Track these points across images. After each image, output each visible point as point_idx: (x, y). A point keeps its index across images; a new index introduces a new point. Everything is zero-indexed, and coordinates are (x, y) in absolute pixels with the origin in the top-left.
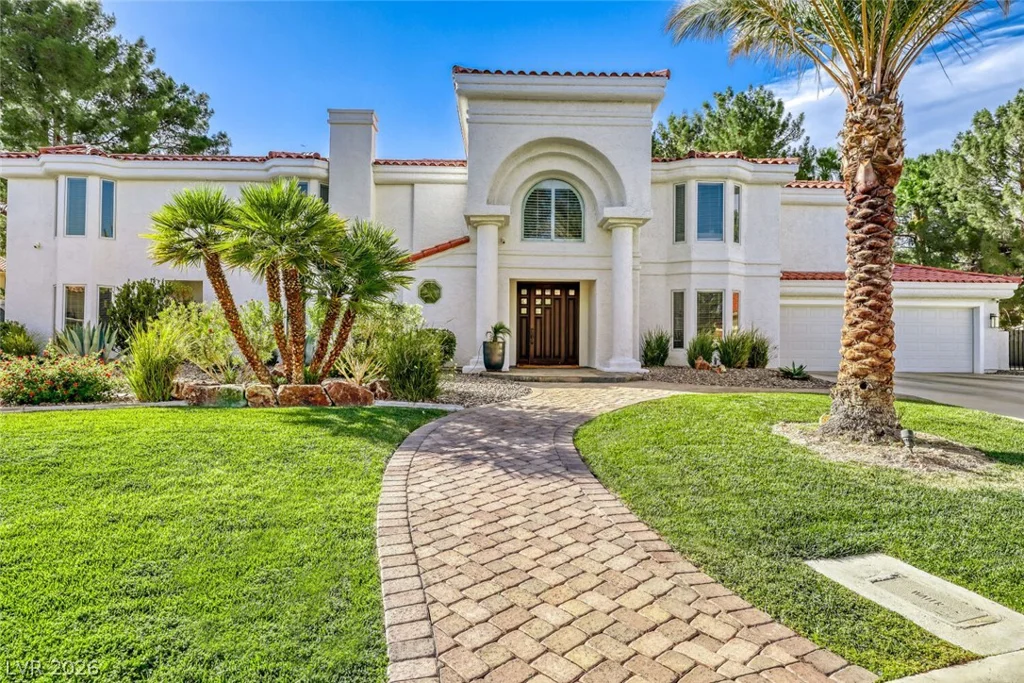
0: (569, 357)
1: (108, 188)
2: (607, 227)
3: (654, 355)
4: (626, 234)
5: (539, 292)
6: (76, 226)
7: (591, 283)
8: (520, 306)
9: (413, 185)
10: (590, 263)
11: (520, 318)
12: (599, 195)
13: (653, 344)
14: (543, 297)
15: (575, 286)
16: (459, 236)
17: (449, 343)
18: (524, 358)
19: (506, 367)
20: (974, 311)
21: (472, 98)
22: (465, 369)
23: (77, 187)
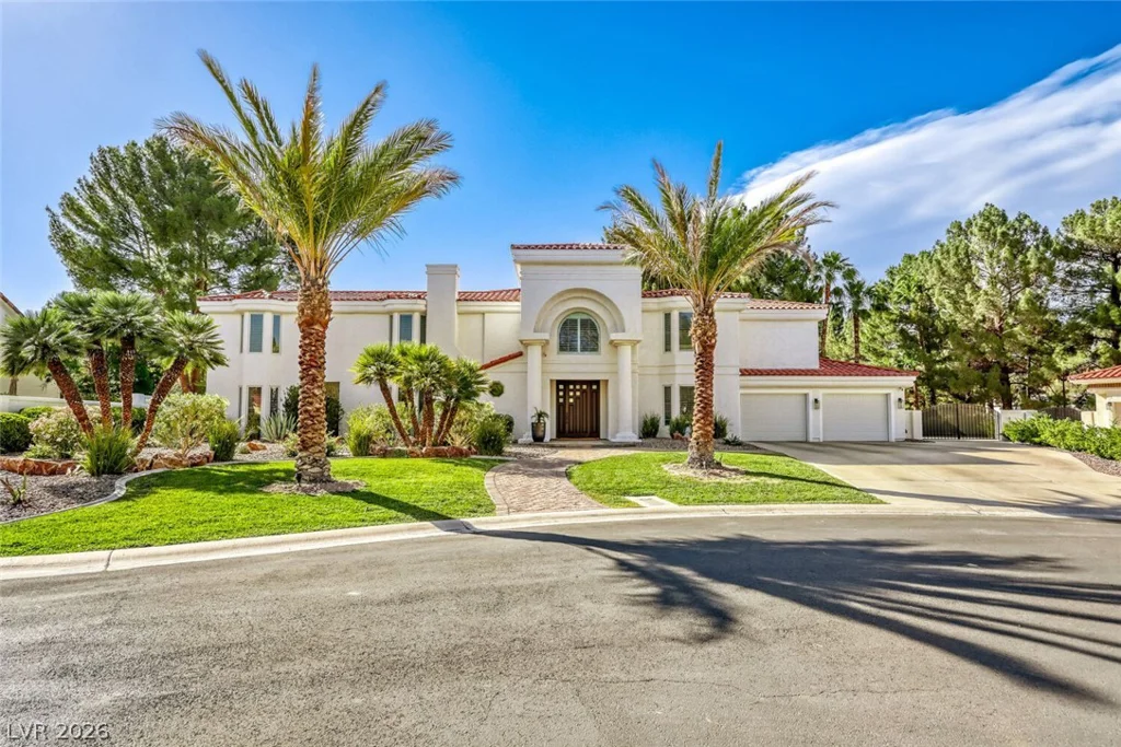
0: (594, 433)
1: (277, 320)
2: (615, 345)
3: (649, 431)
4: (626, 351)
5: (571, 387)
6: (256, 346)
7: (607, 381)
8: (558, 397)
9: (483, 314)
10: (605, 368)
11: (559, 406)
12: (608, 324)
13: (649, 423)
14: (575, 390)
15: (597, 382)
16: (516, 351)
17: (510, 423)
18: (562, 433)
19: (547, 439)
20: (887, 395)
21: (523, 264)
22: (520, 441)
23: (257, 320)
